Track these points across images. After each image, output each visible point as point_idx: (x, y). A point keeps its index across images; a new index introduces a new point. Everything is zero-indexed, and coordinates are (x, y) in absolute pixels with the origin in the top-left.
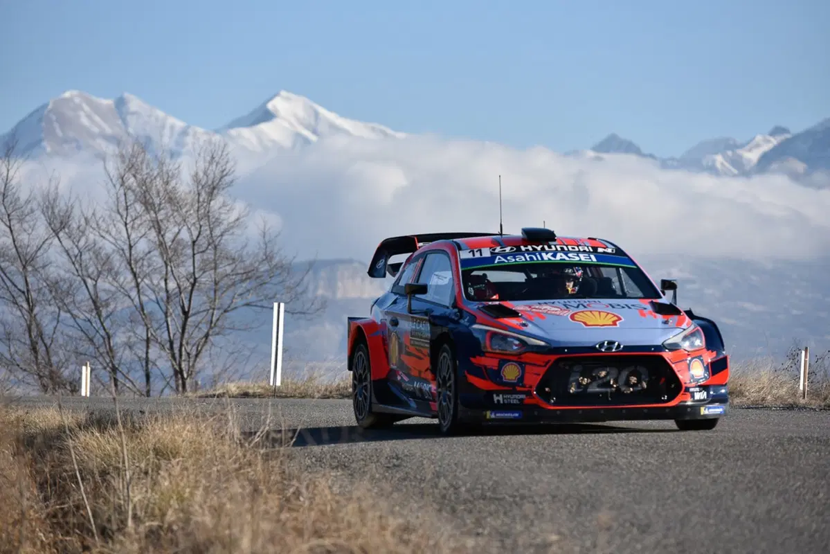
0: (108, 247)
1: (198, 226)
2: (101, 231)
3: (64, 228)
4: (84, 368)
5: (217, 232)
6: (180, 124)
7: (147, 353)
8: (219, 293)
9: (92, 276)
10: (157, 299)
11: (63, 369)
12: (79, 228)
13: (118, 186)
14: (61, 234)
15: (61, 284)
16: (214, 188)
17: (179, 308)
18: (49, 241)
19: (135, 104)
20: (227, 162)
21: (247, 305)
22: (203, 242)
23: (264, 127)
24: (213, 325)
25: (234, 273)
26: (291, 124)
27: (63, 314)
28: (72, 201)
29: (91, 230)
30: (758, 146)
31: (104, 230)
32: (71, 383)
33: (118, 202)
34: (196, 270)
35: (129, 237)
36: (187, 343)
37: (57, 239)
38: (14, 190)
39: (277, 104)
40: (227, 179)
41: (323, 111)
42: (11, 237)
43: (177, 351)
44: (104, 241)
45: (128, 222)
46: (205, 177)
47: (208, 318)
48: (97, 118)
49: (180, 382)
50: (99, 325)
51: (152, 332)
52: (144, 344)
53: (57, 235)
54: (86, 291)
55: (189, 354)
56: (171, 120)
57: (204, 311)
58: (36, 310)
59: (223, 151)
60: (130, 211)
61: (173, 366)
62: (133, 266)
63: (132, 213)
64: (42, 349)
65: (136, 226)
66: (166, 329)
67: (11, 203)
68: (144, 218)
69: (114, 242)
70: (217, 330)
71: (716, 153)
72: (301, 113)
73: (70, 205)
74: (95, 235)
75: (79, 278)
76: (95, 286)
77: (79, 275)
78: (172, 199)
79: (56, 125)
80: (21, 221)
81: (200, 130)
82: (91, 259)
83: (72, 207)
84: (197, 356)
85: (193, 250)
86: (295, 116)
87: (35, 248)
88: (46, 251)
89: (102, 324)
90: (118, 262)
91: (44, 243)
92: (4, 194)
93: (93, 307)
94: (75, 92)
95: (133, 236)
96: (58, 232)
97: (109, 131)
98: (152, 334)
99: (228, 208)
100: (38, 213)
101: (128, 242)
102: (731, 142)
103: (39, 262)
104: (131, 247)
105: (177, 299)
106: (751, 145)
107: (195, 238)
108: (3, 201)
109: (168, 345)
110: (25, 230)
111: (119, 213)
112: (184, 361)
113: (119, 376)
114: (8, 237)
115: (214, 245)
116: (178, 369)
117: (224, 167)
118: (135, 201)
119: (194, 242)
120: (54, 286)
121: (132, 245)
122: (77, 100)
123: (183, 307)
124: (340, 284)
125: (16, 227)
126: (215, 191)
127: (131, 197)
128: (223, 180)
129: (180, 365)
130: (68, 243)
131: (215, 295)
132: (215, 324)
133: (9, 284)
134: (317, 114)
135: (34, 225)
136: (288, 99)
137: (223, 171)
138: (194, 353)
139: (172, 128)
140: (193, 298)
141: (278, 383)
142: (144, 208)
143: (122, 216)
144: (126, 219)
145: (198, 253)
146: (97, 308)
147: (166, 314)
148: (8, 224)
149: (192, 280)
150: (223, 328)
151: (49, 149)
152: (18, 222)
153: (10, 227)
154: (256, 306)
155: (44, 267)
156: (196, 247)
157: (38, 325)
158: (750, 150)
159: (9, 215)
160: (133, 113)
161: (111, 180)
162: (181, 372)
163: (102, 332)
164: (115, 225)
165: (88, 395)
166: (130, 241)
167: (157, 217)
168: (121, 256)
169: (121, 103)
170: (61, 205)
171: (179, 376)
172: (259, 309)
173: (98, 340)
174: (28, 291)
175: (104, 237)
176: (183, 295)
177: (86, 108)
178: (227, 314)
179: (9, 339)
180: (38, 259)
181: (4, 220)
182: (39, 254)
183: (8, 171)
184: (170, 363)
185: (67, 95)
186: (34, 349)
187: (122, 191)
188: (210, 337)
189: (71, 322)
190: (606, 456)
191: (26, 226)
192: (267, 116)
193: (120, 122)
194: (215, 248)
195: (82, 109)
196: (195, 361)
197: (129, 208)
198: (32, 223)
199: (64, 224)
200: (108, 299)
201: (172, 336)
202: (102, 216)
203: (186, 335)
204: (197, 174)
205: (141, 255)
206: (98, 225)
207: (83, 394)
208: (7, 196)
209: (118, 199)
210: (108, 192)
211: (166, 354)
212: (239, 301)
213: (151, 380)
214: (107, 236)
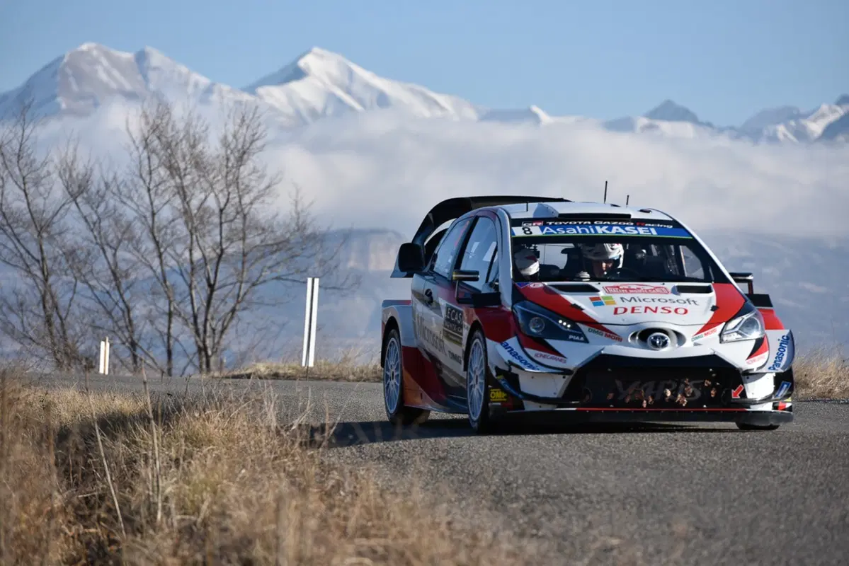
0: (129, 213)
1: (226, 193)
2: (122, 197)
3: (82, 192)
4: (103, 343)
5: (246, 200)
6: (204, 81)
7: (169, 328)
8: (247, 265)
9: (112, 244)
10: (181, 271)
11: (78, 344)
12: (98, 192)
13: (141, 149)
14: (79, 200)
15: (79, 252)
16: (244, 153)
17: (204, 280)
18: (67, 206)
19: (156, 58)
20: (259, 125)
21: (278, 278)
22: (230, 210)
23: (295, 86)
24: (240, 299)
25: (263, 244)
26: (324, 83)
27: (80, 285)
28: (91, 164)
29: (112, 195)
30: (823, 116)
31: (125, 196)
32: (87, 359)
33: (141, 166)
34: (223, 240)
35: (152, 203)
36: (212, 319)
37: (74, 205)
38: (29, 152)
39: (308, 62)
40: (258, 144)
41: (358, 70)
42: (25, 201)
43: (201, 327)
44: (125, 207)
45: (151, 187)
46: (234, 141)
47: (236, 291)
48: (116, 73)
49: (204, 359)
50: (118, 297)
51: (176, 305)
52: (166, 317)
53: (75, 200)
54: (105, 261)
55: (214, 330)
56: (196, 77)
57: (231, 284)
58: (51, 279)
59: (254, 114)
60: (153, 175)
61: (197, 342)
62: (156, 234)
63: (156, 177)
64: (56, 322)
65: (160, 192)
66: (190, 302)
67: (26, 165)
68: (168, 184)
69: (136, 208)
70: (244, 304)
71: (778, 123)
72: (335, 71)
73: (89, 168)
74: (115, 200)
75: (98, 247)
76: (114, 255)
77: (97, 243)
78: (198, 164)
79: (71, 79)
80: (37, 184)
81: (226, 88)
82: (110, 226)
83: (92, 170)
84: (222, 332)
85: (221, 218)
86: (329, 75)
87: (51, 214)
88: (62, 217)
89: (121, 295)
90: (139, 230)
91: (61, 207)
92: (19, 156)
93: (112, 278)
94: (93, 45)
95: (156, 203)
96: (76, 197)
97: (128, 87)
98: (175, 308)
99: (258, 174)
100: (55, 176)
101: (150, 209)
102: (795, 112)
103: (55, 229)
104: (153, 214)
105: (202, 271)
106: (815, 114)
107: (222, 206)
108: (18, 162)
109: (192, 320)
110: (41, 195)
111: (141, 176)
112: (209, 337)
113: (139, 352)
114: (23, 201)
115: (242, 213)
116: (201, 345)
117: (255, 131)
118: (159, 166)
119: (221, 211)
120: (71, 254)
121: (155, 211)
122: (95, 53)
123: (208, 280)
124: (372, 256)
125: (31, 191)
126: (245, 156)
127: (155, 161)
128: (254, 144)
129: (204, 342)
130: (86, 209)
131: (243, 267)
132: (243, 298)
133: (22, 251)
134: (351, 73)
135: (51, 188)
136: (321, 57)
137: (254, 135)
138: (219, 328)
139: (196, 85)
140: (219, 270)
141: (311, 364)
142: (168, 173)
143: (144, 181)
144: (149, 184)
145: (226, 222)
146: (116, 278)
147: (190, 286)
148: (22, 186)
149: (218, 251)
150: (250, 303)
151: (64, 106)
152: (34, 186)
153: (25, 191)
154: (287, 280)
155: (60, 234)
156: (223, 216)
157: (52, 297)
158: (815, 121)
159: (24, 178)
160: (155, 69)
161: (134, 142)
162: (205, 349)
163: (121, 305)
164: (137, 191)
165: (107, 373)
166: (152, 209)
167: (182, 183)
168: (143, 223)
169: (141, 57)
170: (80, 168)
171: (203, 353)
172: (289, 283)
173: (117, 313)
174: (43, 259)
175: (125, 203)
176: (209, 267)
177: (104, 61)
178: (256, 288)
179: (22, 311)
180: (54, 225)
181: (19, 183)
182: (55, 219)
183: (24, 131)
184: (193, 339)
185: (84, 47)
186: (48, 321)
187: (145, 154)
188: (237, 313)
189: (89, 293)
190: (666, 453)
191: (42, 189)
192: (298, 74)
193: (140, 77)
194: (245, 217)
195: (100, 63)
196: (221, 337)
197: (153, 172)
198: (48, 187)
199: (83, 188)
200: (128, 270)
201: (196, 309)
202: (123, 181)
203: (211, 310)
204: (225, 137)
205: (165, 223)
206: (119, 189)
207: (101, 371)
208: (22, 158)
209: (140, 162)
210: (131, 154)
211: (189, 330)
212: (267, 274)
213: (173, 357)
214: (129, 202)
